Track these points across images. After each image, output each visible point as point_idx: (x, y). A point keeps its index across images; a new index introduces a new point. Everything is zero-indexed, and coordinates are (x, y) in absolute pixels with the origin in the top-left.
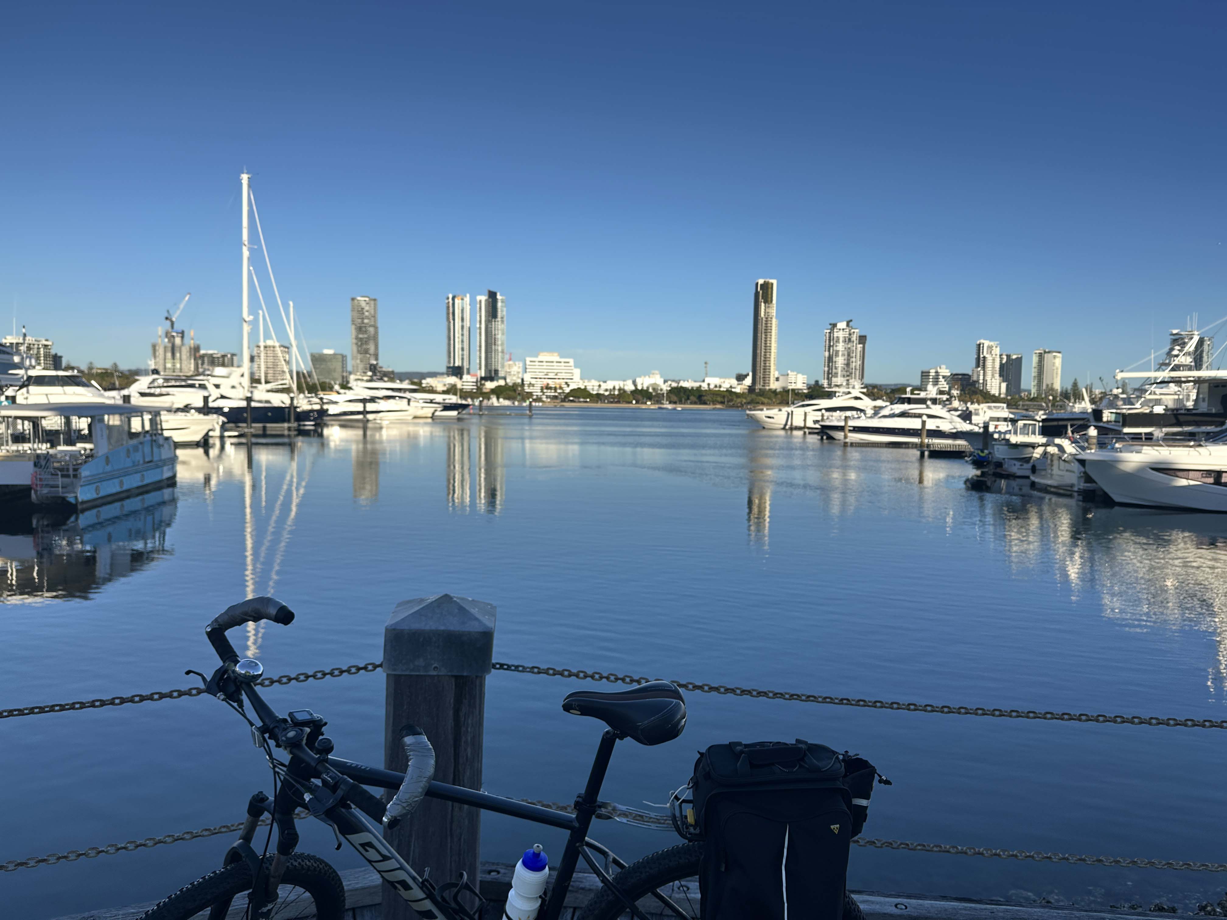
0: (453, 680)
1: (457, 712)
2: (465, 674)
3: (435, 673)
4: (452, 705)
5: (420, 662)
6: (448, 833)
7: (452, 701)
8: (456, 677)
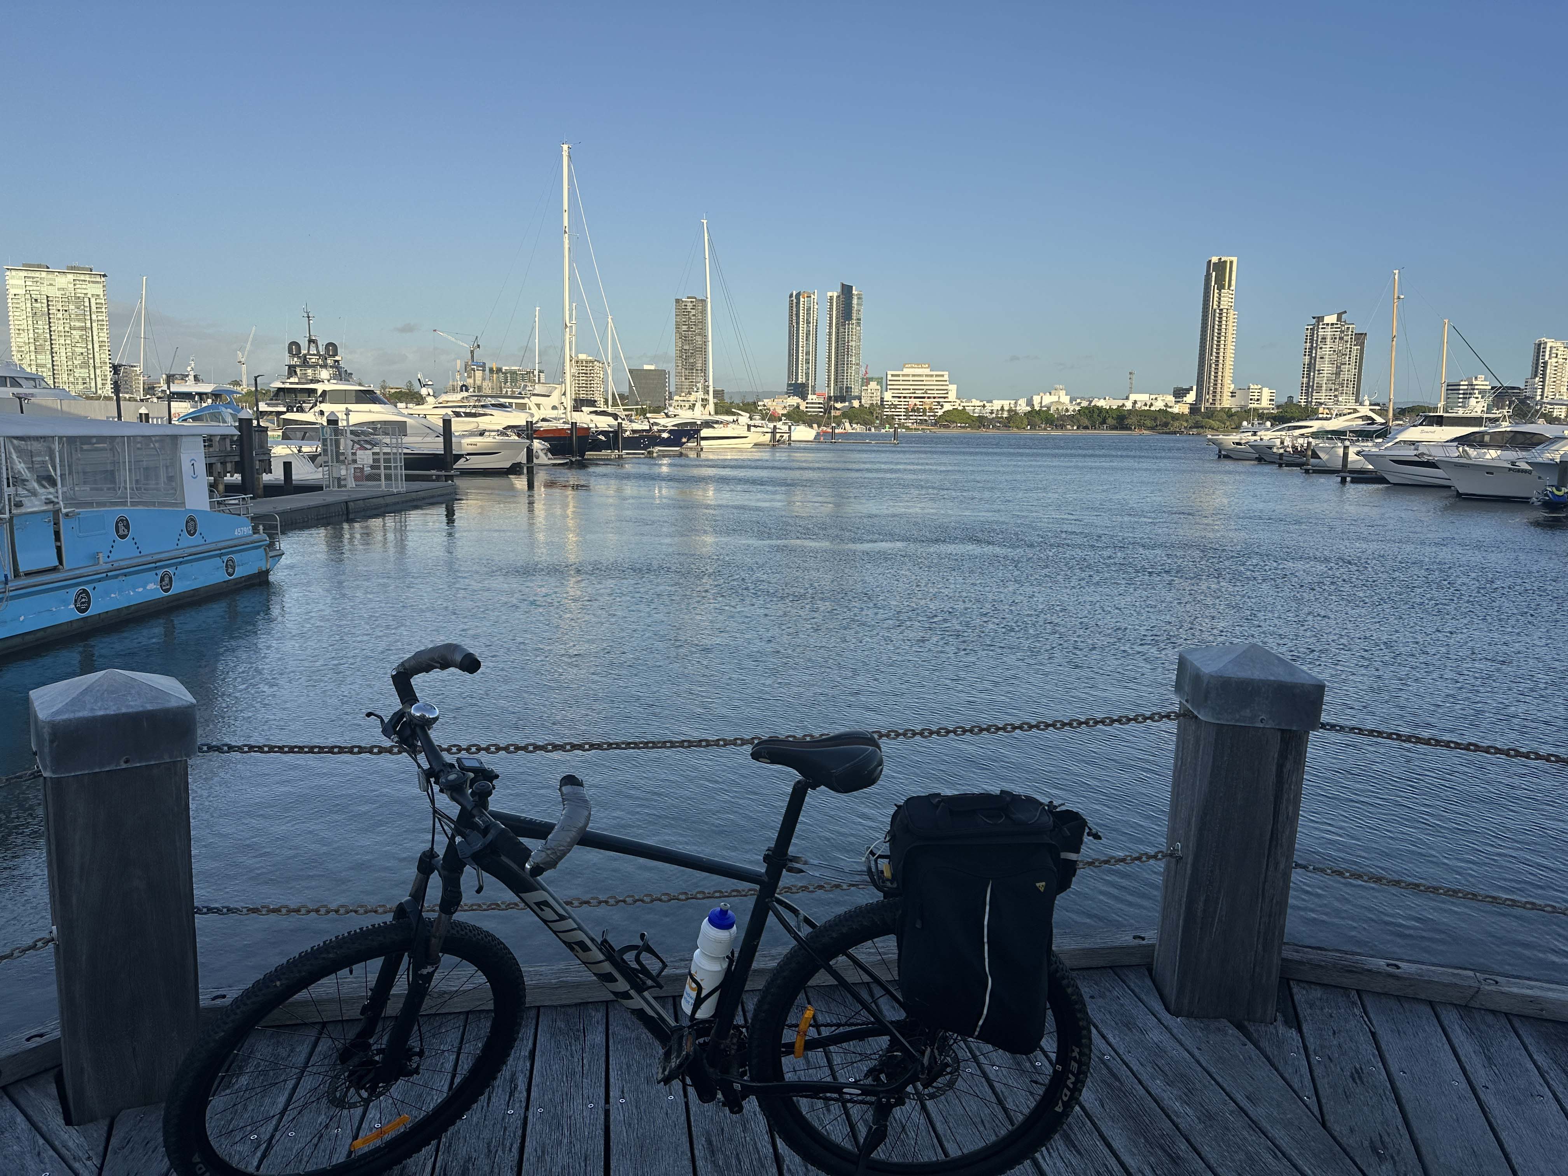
0: (1279, 734)
1: (1280, 767)
2: (1294, 728)
3: (1261, 725)
4: (1276, 761)
5: (1247, 713)
6: (1260, 892)
7: (1276, 756)
8: (1283, 731)
